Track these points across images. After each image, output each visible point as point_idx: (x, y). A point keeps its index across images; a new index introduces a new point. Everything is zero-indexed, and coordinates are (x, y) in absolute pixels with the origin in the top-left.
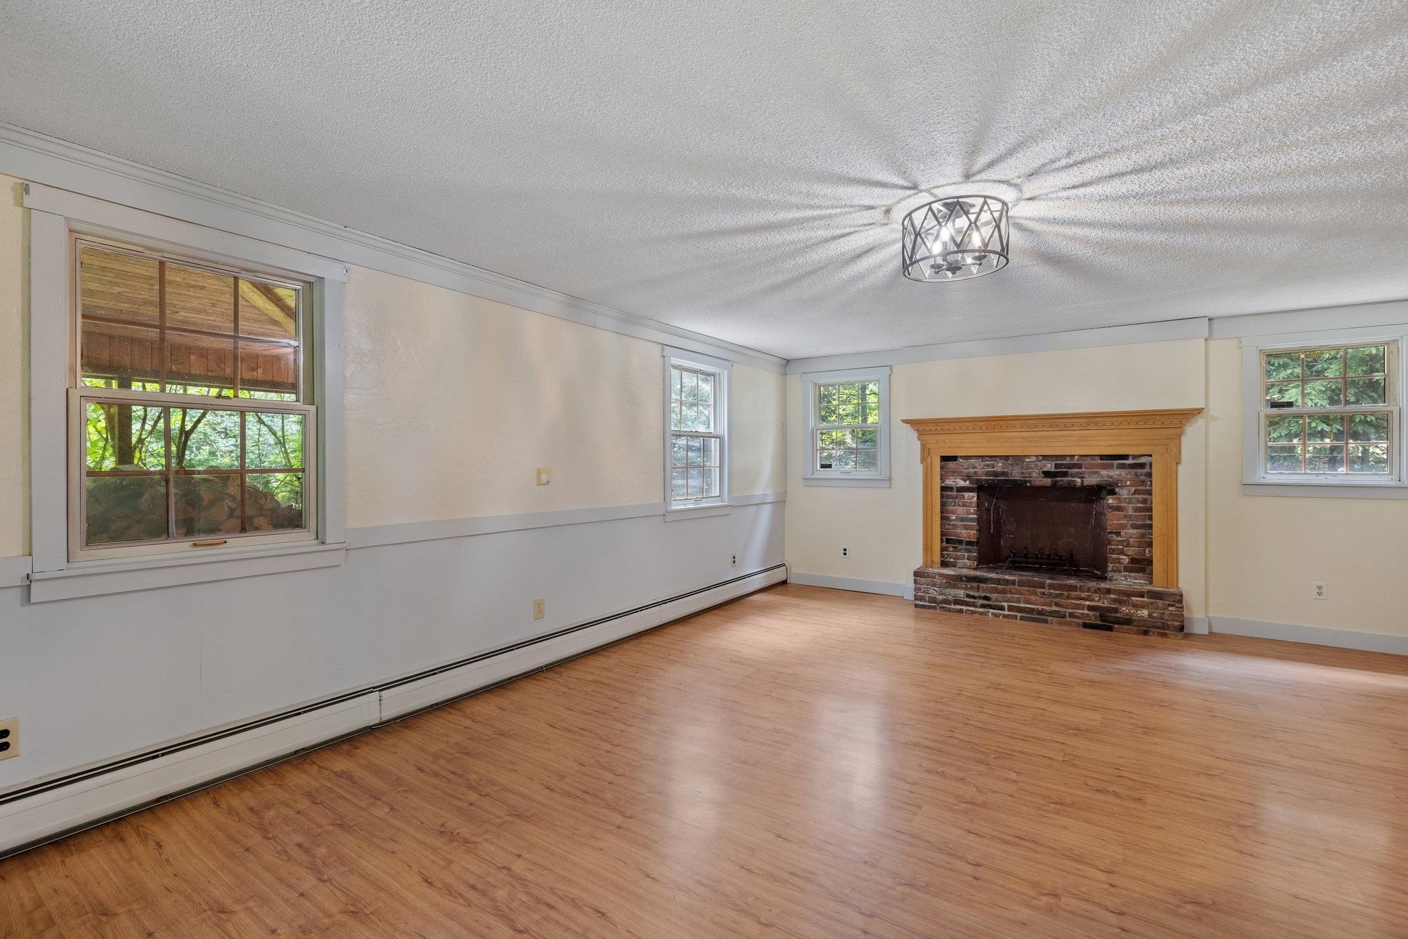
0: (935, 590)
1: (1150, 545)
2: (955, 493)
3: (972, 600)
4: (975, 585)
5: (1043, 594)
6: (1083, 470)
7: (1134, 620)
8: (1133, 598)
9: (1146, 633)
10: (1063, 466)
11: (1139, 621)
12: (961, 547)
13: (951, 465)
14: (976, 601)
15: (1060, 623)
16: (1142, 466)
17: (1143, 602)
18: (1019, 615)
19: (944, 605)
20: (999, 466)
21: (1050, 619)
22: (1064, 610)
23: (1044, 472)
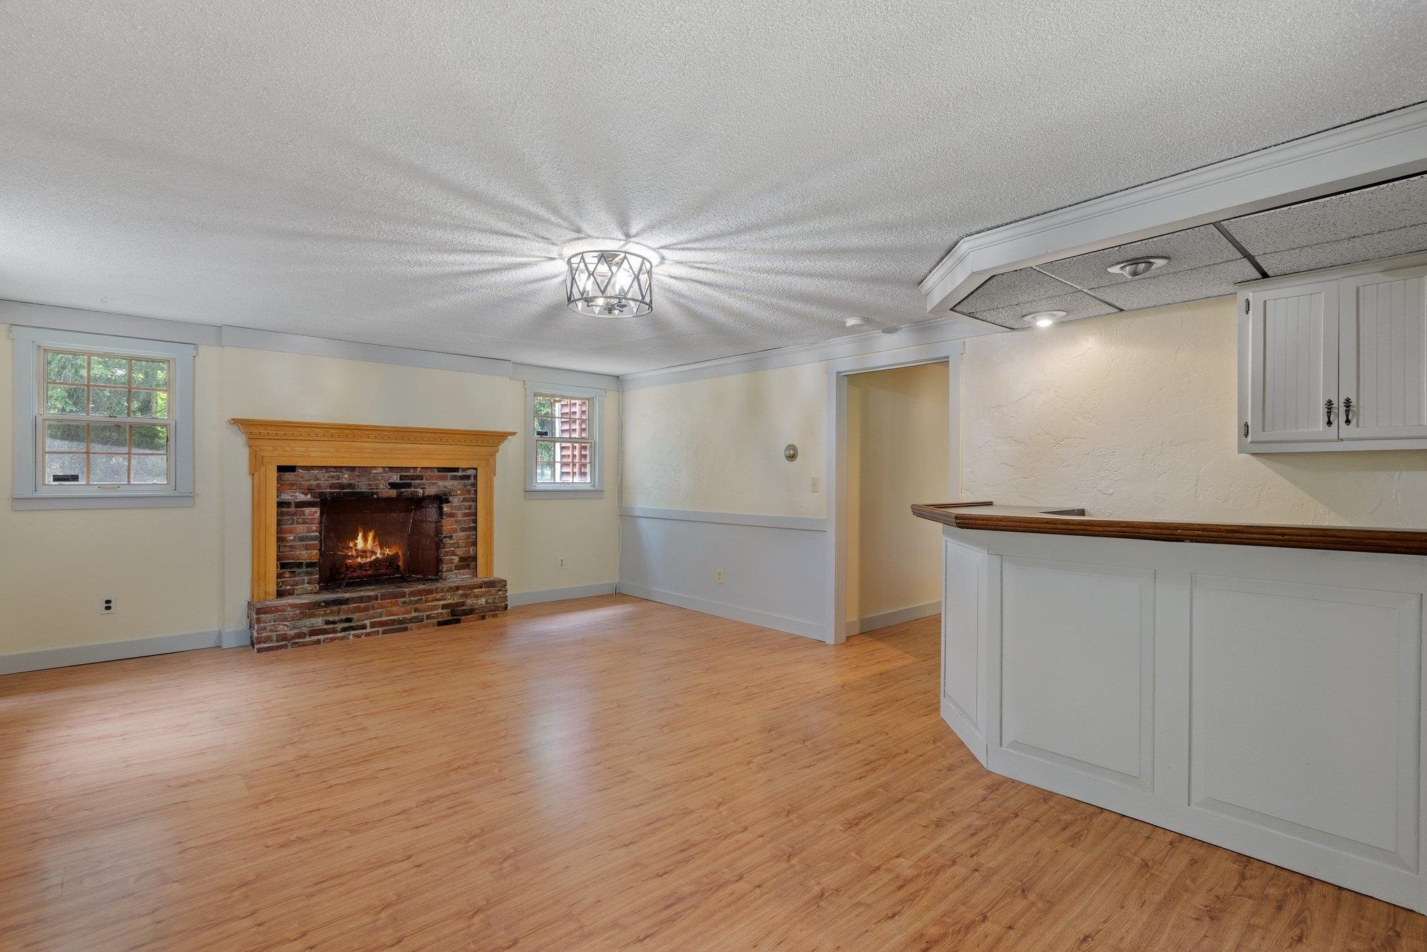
0: (285, 625)
1: (475, 544)
2: (293, 509)
3: (331, 626)
4: (335, 608)
5: (405, 602)
6: (424, 481)
7: (476, 609)
8: (475, 590)
9: (483, 618)
10: (407, 478)
11: (479, 609)
12: (301, 571)
13: (288, 476)
14: (336, 626)
15: (419, 628)
16: (468, 477)
17: (481, 592)
18: (380, 629)
19: (297, 641)
20: (346, 478)
21: (409, 626)
22: (422, 614)
23: (390, 484)
